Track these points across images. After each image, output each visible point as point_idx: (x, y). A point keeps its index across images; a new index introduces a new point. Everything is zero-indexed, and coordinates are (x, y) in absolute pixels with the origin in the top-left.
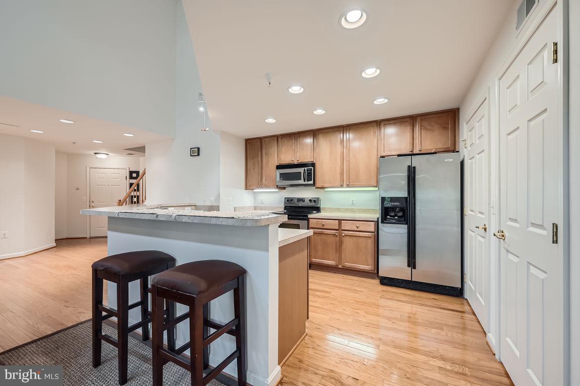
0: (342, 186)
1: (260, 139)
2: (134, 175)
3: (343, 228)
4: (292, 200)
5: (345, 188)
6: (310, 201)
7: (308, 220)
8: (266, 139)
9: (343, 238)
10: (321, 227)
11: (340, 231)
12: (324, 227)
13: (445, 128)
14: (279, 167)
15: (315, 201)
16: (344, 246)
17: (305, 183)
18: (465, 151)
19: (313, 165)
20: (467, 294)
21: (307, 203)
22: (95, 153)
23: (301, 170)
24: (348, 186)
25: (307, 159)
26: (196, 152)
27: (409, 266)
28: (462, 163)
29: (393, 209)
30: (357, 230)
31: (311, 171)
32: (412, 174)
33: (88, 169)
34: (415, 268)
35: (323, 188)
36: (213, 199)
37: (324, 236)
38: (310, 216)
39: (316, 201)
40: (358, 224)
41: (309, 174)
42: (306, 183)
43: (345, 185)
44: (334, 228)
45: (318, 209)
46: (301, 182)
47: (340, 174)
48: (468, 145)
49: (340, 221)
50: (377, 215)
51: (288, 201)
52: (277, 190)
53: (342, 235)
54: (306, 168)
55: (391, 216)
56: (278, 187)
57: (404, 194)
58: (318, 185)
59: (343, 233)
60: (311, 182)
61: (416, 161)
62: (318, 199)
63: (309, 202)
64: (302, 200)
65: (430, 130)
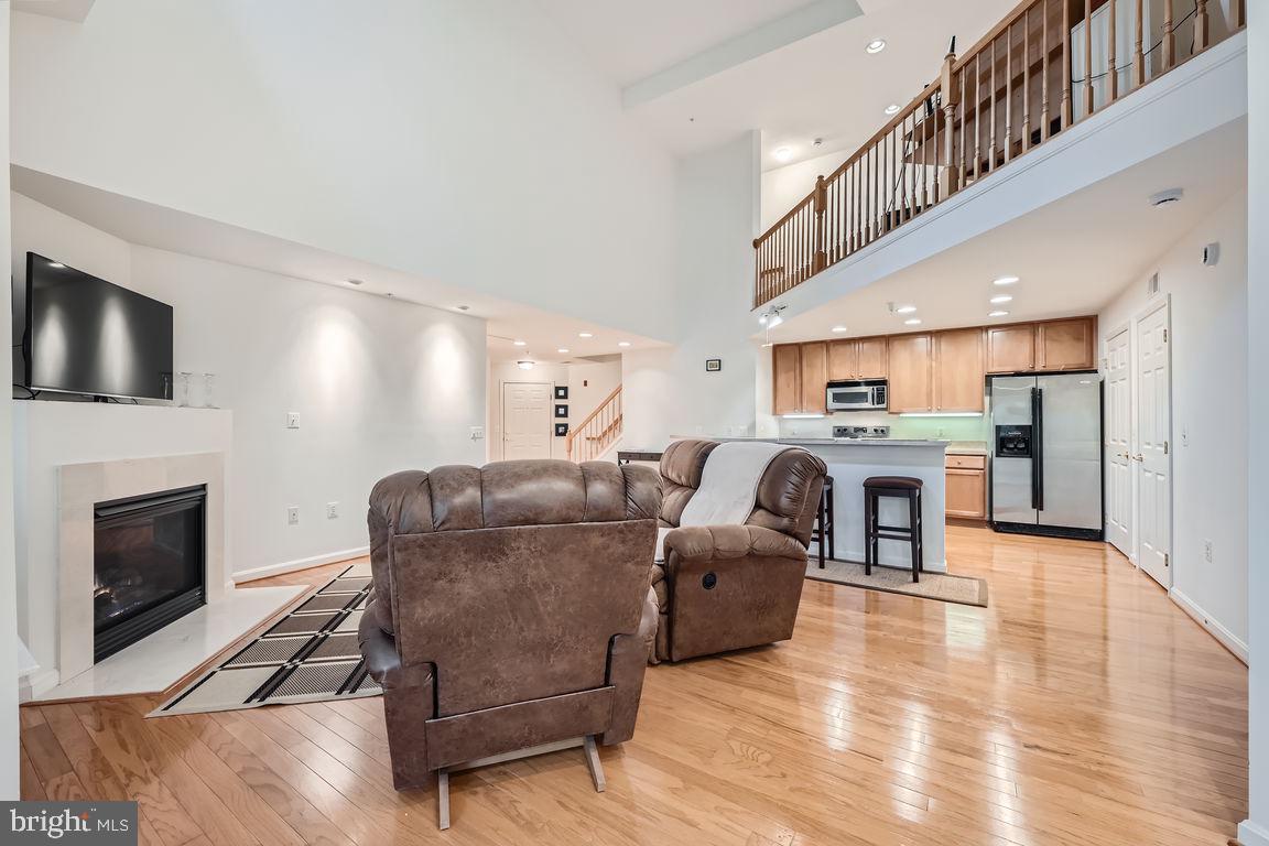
0: (930, 411)
1: (799, 347)
2: (561, 393)
4: (845, 430)
5: (934, 413)
6: (875, 430)
8: (808, 346)
13: (1078, 339)
14: (831, 385)
15: (883, 431)
17: (872, 407)
18: (1105, 373)
19: (887, 383)
20: (1109, 537)
22: (519, 363)
23: (867, 389)
24: (939, 411)
25: (876, 375)
26: (715, 365)
27: (1034, 507)
28: (1102, 384)
29: (1011, 440)
30: (961, 466)
31: (883, 390)
32: (1037, 398)
33: (502, 384)
34: (1042, 509)
35: (900, 413)
36: (744, 427)
39: (885, 430)
40: (959, 459)
41: (881, 395)
42: (875, 406)
43: (934, 409)
46: (867, 405)
48: (1110, 366)
50: (989, 448)
51: (839, 430)
52: (821, 416)
54: (875, 387)
55: (1008, 449)
56: (827, 412)
57: (1026, 421)
58: (892, 409)
60: (884, 406)
61: (1043, 382)
62: (888, 428)
63: (874, 432)
64: (863, 430)
65: (1056, 340)
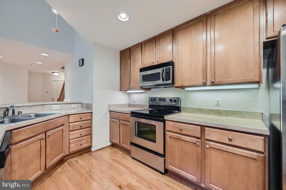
0: (205, 84)
1: (130, 49)
3: (207, 137)
4: (155, 100)
5: (209, 86)
6: (171, 100)
7: (164, 121)
8: (133, 48)
9: (207, 151)
10: (179, 131)
11: (202, 139)
12: (182, 132)
14: (142, 70)
15: (175, 101)
16: (208, 161)
17: (163, 83)
19: (171, 63)
21: (167, 103)
22: (53, 72)
23: (160, 70)
24: (213, 84)
26: (81, 62)
30: (230, 143)
31: (170, 70)
35: (183, 87)
36: (90, 98)
37: (181, 143)
38: (166, 117)
39: (177, 100)
41: (168, 74)
42: (165, 82)
43: (209, 83)
44: (194, 135)
45: (178, 109)
46: (160, 82)
47: (203, 70)
49: (203, 127)
51: (151, 100)
52: (142, 91)
53: (205, 146)
54: (165, 68)
56: (142, 88)
58: (176, 84)
59: (208, 144)
60: (170, 81)
62: (178, 98)
63: (170, 102)
64: (163, 100)
